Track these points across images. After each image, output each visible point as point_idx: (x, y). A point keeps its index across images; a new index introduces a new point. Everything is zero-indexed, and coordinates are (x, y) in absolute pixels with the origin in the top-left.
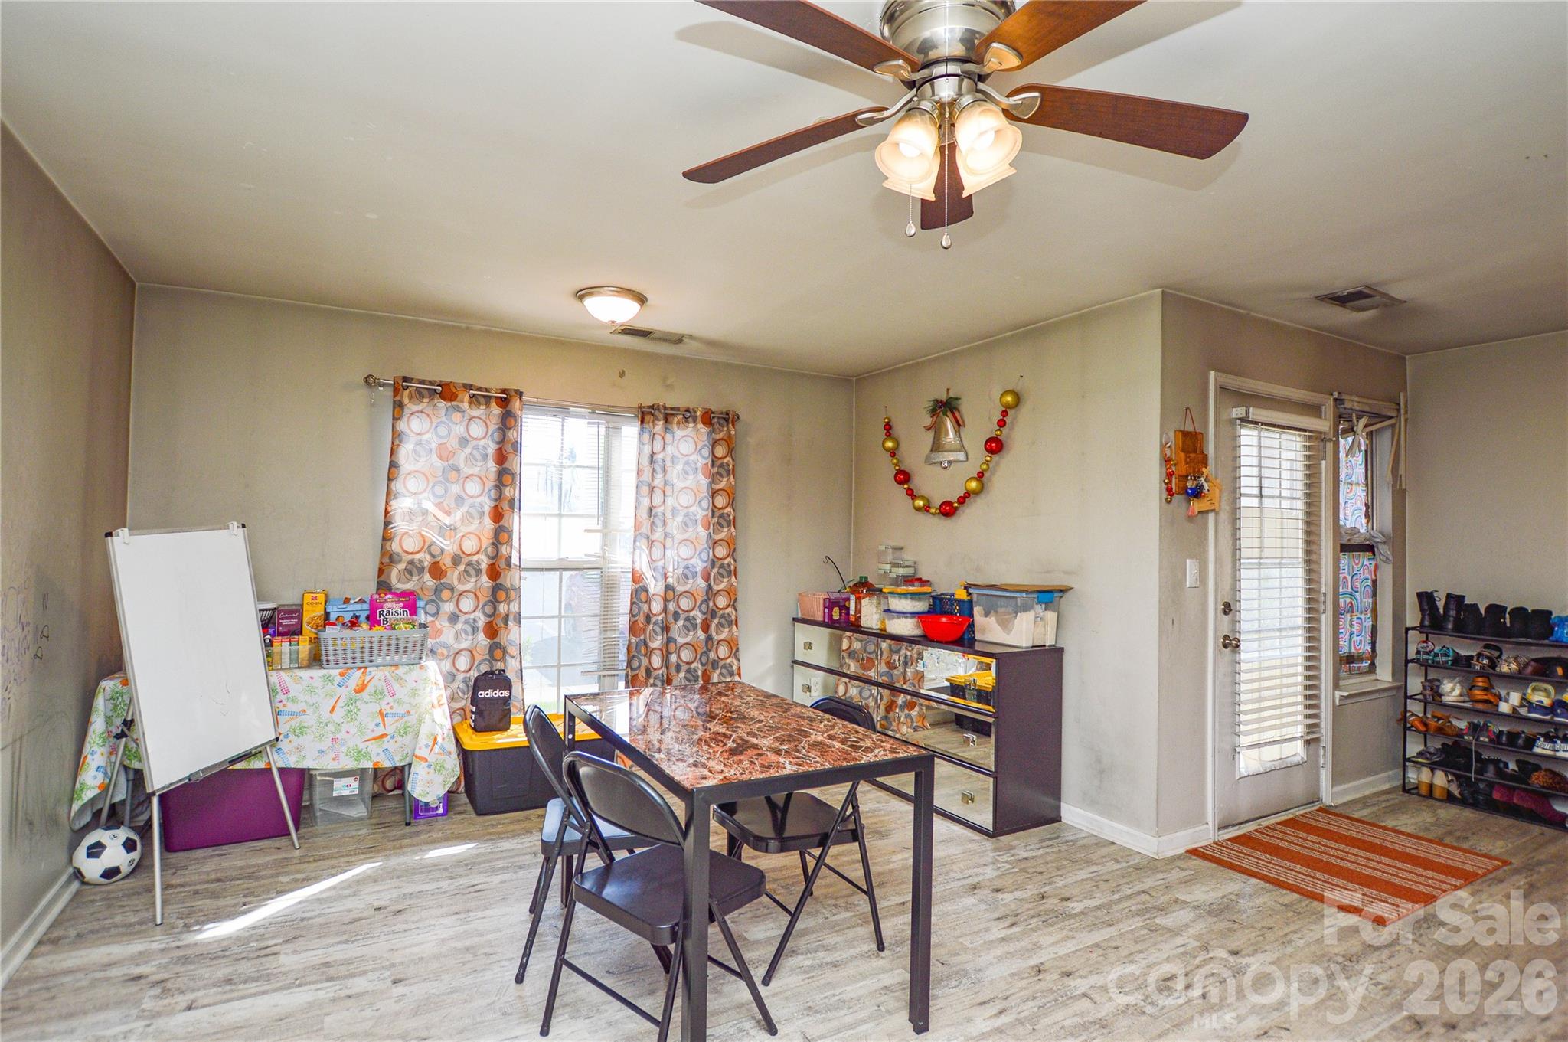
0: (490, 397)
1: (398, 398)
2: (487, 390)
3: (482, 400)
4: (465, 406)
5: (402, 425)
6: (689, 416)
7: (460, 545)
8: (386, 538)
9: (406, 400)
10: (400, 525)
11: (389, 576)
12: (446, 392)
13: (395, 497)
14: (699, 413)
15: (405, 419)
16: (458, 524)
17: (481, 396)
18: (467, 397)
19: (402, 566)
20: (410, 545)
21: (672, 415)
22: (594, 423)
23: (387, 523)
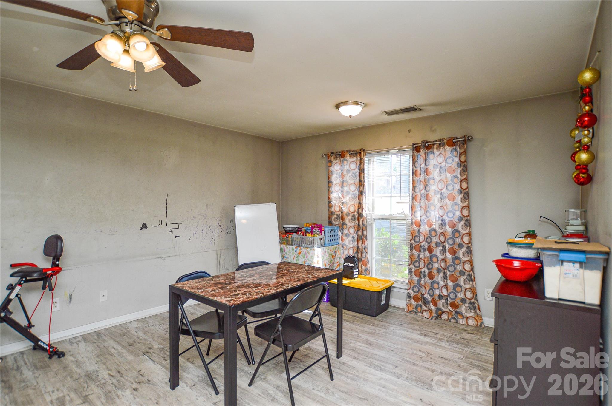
0: (357, 153)
1: (329, 160)
2: (356, 151)
3: (355, 155)
4: (348, 158)
5: (331, 169)
6: (441, 144)
7: (349, 209)
8: (330, 207)
9: (333, 160)
10: (334, 202)
11: (332, 220)
12: (342, 155)
13: (332, 193)
14: (445, 141)
15: (333, 166)
16: (348, 201)
17: (354, 154)
18: (348, 155)
19: (335, 216)
20: (337, 209)
21: (433, 144)
22: (399, 156)
23: (330, 202)
